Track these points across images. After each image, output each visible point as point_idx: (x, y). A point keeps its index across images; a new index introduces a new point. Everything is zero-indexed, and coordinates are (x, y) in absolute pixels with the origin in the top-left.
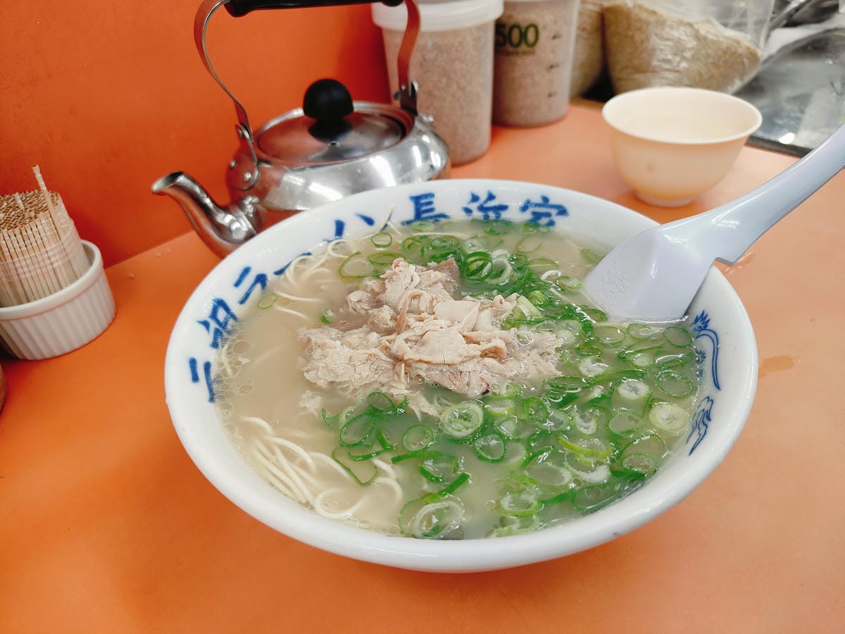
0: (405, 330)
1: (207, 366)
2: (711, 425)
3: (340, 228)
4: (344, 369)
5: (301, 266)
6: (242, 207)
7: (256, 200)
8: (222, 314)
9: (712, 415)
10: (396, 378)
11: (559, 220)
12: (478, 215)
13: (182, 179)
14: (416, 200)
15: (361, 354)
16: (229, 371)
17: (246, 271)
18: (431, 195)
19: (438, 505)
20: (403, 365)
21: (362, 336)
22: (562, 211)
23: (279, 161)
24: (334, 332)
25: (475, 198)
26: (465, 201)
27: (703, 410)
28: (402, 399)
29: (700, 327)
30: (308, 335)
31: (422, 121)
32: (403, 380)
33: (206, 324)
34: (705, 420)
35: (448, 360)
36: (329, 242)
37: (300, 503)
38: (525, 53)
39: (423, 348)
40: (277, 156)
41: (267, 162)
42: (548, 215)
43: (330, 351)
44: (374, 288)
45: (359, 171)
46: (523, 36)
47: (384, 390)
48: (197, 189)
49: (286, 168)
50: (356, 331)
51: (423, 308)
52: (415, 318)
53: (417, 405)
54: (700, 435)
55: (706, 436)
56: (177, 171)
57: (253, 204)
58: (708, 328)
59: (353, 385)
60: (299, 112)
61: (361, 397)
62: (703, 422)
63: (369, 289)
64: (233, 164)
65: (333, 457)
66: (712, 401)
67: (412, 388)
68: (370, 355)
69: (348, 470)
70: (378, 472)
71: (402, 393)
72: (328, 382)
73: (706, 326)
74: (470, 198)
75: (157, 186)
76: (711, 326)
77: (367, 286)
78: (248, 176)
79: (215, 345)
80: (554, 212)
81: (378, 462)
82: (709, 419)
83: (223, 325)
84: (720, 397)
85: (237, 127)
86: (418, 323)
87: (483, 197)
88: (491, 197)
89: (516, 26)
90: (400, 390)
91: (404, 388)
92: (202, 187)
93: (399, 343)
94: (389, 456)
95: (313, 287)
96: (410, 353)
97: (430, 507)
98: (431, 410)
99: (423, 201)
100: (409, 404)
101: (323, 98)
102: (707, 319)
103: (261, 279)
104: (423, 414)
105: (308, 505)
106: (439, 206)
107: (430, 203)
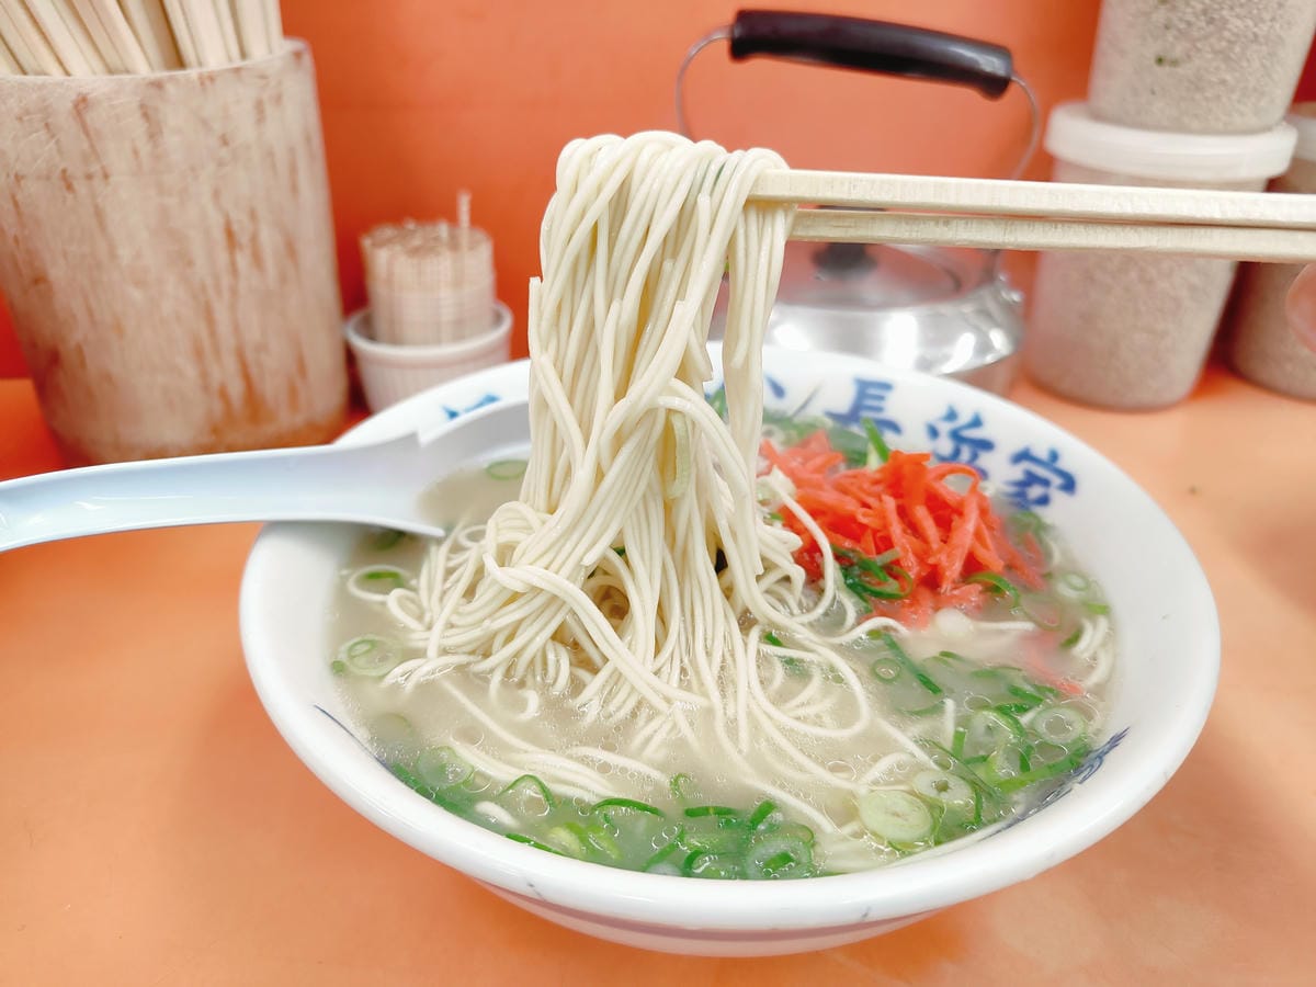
11: (1058, 497)
12: (945, 445)
14: (863, 386)
18: (887, 387)
22: (1069, 484)
25: (951, 415)
26: (935, 414)
42: (1046, 483)
74: (943, 411)
80: (1055, 481)
87: (964, 418)
88: (976, 422)
99: (872, 391)
106: (893, 409)
107: (881, 398)
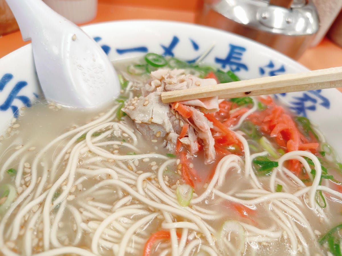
3: (175, 42)
11: (320, 109)
14: (233, 48)
18: (243, 49)
22: (326, 104)
25: (271, 65)
26: (264, 64)
42: (314, 101)
80: (320, 101)
87: (277, 67)
99: (237, 51)
106: (245, 59)
107: (240, 54)
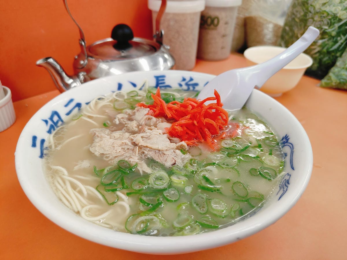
0: (142, 133)
1: (43, 141)
2: (290, 186)
3: (120, 87)
4: (109, 148)
5: (99, 101)
6: (78, 76)
7: (85, 74)
8: (56, 118)
9: (290, 182)
10: (134, 154)
12: (185, 87)
13: (51, 60)
14: (157, 78)
15: (119, 142)
16: (53, 147)
17: (71, 101)
18: (164, 76)
19: (147, 217)
20: (138, 148)
21: (121, 134)
23: (97, 57)
24: (107, 131)
25: (184, 80)
26: (179, 80)
27: (285, 180)
28: (134, 164)
29: (285, 142)
30: (94, 132)
31: (164, 48)
32: (137, 155)
33: (46, 122)
34: (287, 184)
35: (160, 148)
36: (113, 92)
37: (74, 211)
38: (213, 29)
39: (148, 141)
40: (97, 55)
41: (92, 57)
43: (104, 139)
44: (130, 113)
45: (133, 64)
46: (212, 21)
47: (126, 159)
48: (58, 67)
49: (101, 60)
50: (119, 131)
51: (152, 124)
52: (148, 128)
53: (141, 168)
54: (284, 191)
55: (287, 191)
56: (49, 56)
57: (83, 75)
58: (288, 142)
59: (112, 156)
60: (110, 40)
61: (116, 162)
62: (285, 185)
63: (128, 113)
64: (76, 57)
65: (97, 189)
66: (290, 175)
67: (141, 159)
68: (123, 143)
69: (103, 196)
70: (119, 198)
71: (135, 161)
72: (101, 154)
73: (287, 141)
74: (181, 79)
75: (39, 62)
76: (290, 141)
77: (127, 112)
78: (82, 62)
79: (49, 132)
81: (119, 193)
82: (288, 183)
83: (56, 124)
84: (293, 173)
85: (79, 40)
86: (149, 131)
87: (188, 79)
88: (191, 79)
89: (210, 17)
90: (134, 159)
91: (137, 159)
92: (61, 67)
93: (138, 138)
94: (126, 191)
95: (102, 111)
96: (142, 143)
97: (143, 218)
98: (148, 170)
99: (160, 79)
100: (138, 167)
101: (120, 32)
102: (288, 138)
103: (79, 105)
104: (144, 172)
105: (78, 213)
106: (167, 82)
107: (163, 80)
